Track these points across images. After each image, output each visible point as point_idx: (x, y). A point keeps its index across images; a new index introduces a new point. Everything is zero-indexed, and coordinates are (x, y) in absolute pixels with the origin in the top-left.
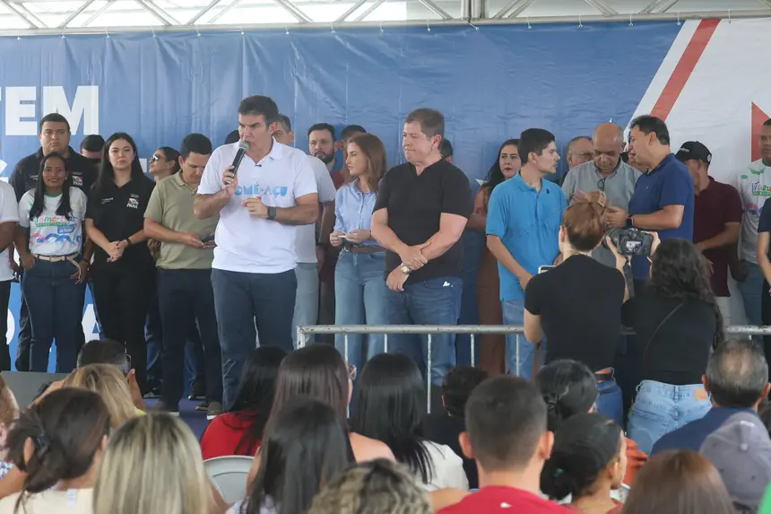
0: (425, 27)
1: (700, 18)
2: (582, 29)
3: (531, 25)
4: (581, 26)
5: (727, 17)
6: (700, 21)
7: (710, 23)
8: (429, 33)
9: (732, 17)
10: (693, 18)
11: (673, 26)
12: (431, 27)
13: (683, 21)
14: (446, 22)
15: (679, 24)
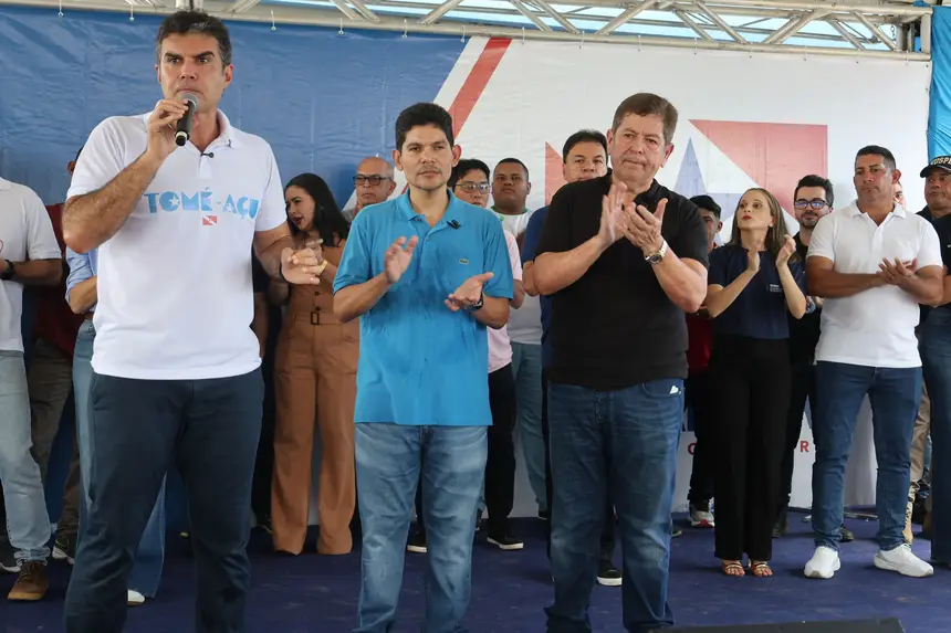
0: (128, 14)
1: (490, 36)
2: (340, 36)
3: (277, 25)
4: (341, 32)
5: (521, 38)
6: (487, 40)
7: (499, 43)
8: (131, 23)
9: (528, 38)
10: (482, 35)
11: (456, 43)
12: (135, 15)
13: (467, 37)
14: (160, 11)
15: (463, 40)
